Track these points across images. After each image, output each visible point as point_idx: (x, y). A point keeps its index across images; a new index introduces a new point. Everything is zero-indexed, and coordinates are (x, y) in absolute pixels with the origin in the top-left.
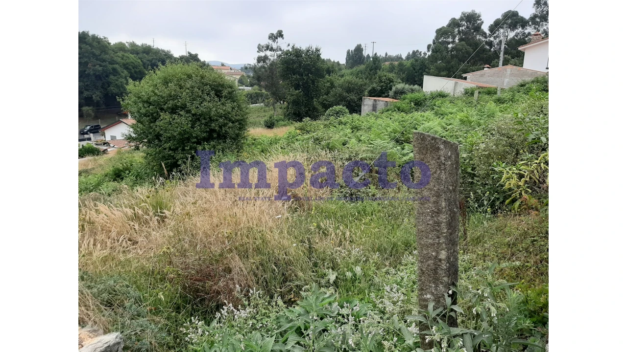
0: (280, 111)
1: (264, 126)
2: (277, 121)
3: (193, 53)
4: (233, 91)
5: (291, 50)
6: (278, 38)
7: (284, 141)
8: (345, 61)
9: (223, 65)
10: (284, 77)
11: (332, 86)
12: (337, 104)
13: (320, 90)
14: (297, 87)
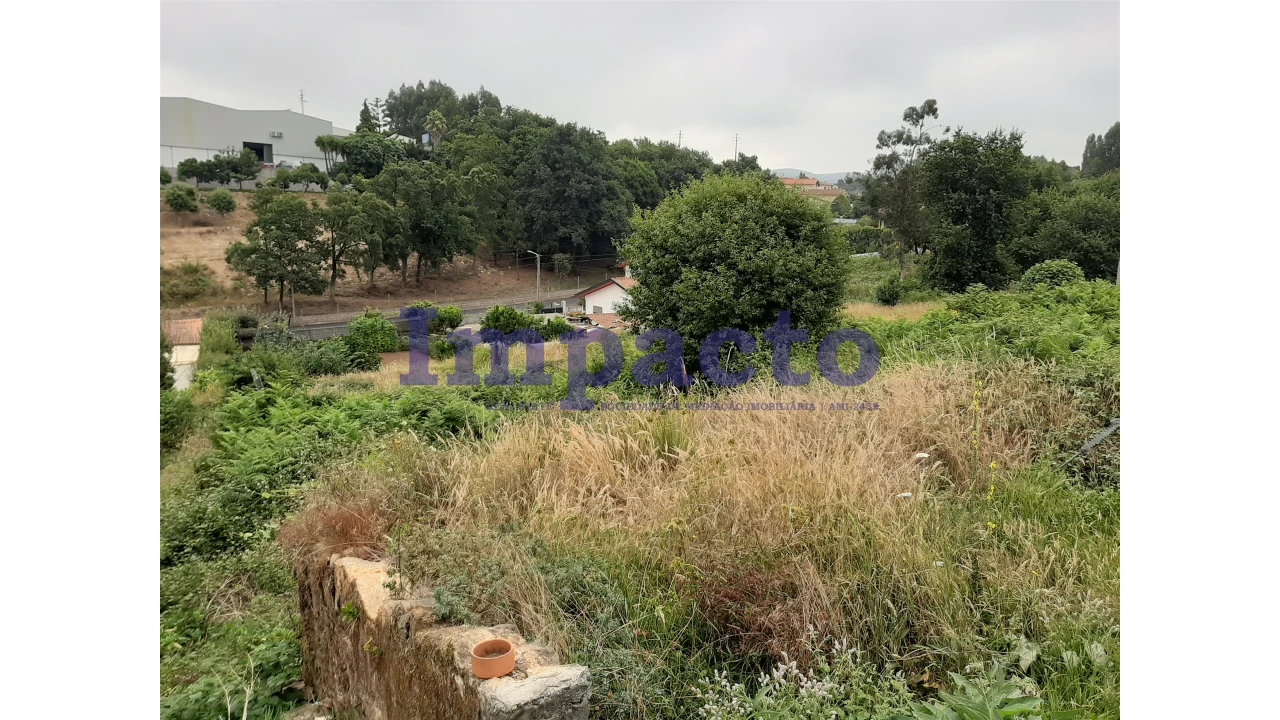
0: (914, 268)
1: (876, 300)
2: (906, 289)
3: (749, 155)
4: (822, 227)
5: (951, 140)
6: (926, 116)
7: (920, 332)
8: (1081, 160)
9: (802, 176)
10: (931, 196)
11: (1046, 214)
12: (1056, 255)
13: (1015, 225)
14: (959, 218)
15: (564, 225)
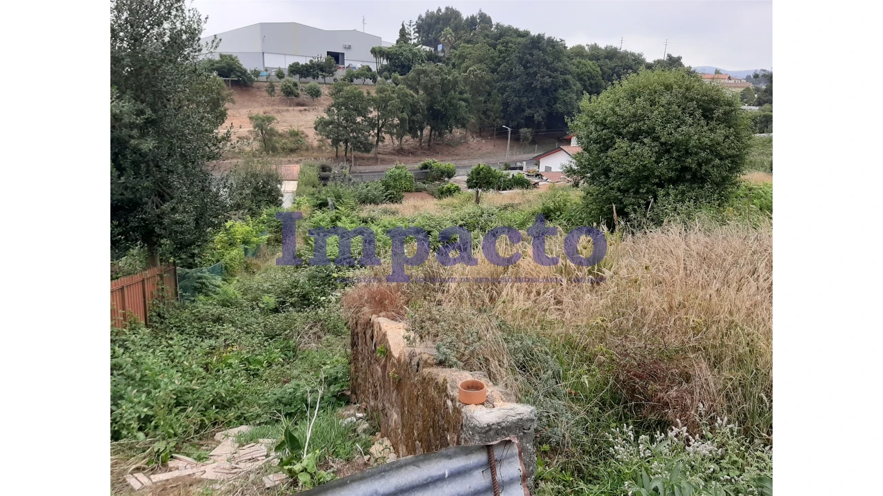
3: (675, 55)
9: (718, 72)
15: (529, 108)
